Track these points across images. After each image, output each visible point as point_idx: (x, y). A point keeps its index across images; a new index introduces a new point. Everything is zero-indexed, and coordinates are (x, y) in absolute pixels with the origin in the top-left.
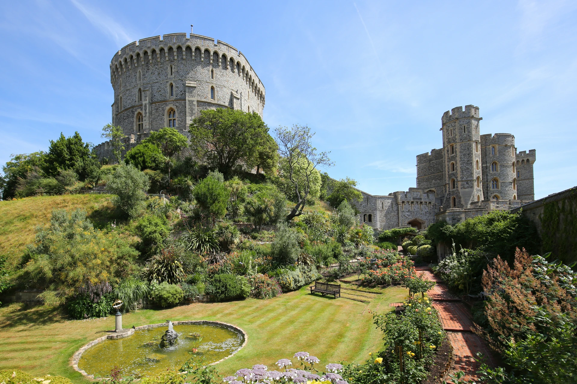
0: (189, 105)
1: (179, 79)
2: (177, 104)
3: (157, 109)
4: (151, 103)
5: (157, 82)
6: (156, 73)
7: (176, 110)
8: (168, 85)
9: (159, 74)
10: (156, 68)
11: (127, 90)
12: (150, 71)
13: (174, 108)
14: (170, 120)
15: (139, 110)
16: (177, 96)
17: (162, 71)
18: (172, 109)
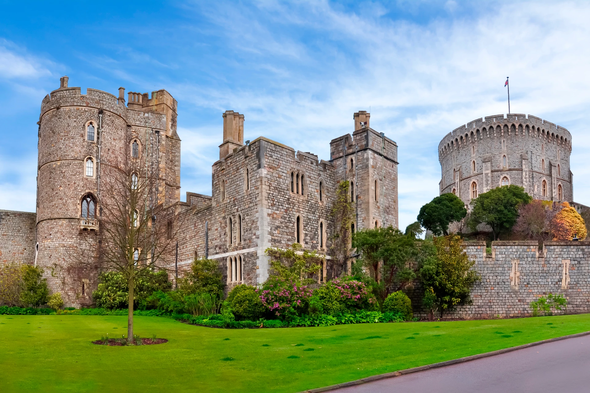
0: (485, 178)
1: (479, 157)
2: (478, 178)
3: (465, 185)
4: (461, 180)
5: (465, 162)
6: (464, 155)
7: (477, 183)
8: (472, 162)
9: (466, 155)
10: (464, 151)
11: (447, 171)
12: (461, 153)
13: (476, 181)
14: (474, 192)
15: (454, 187)
16: (477, 171)
17: (468, 152)
18: (474, 183)
